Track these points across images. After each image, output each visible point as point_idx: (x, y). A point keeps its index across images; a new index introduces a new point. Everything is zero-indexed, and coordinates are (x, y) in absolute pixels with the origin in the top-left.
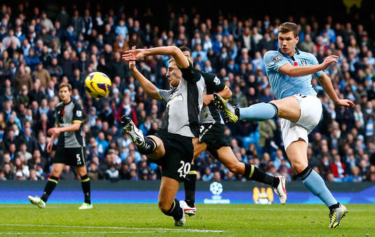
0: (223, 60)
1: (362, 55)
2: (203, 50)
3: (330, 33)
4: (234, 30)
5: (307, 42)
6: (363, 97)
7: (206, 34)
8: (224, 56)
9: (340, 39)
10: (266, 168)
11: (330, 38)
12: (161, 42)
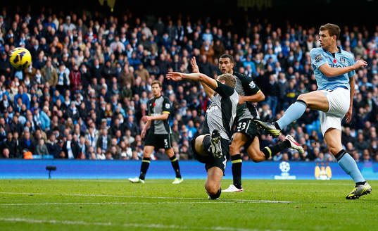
0: (290, 61)
2: (274, 53)
4: (300, 36)
5: (359, 47)
7: (277, 40)
8: (292, 58)
10: (325, 150)
12: (239, 46)
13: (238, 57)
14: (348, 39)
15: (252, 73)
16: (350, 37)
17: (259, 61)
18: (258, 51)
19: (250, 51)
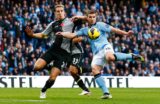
0: (45, 17)
1: (112, 15)
2: (35, 13)
3: (97, 4)
4: (50, 3)
5: (86, 9)
6: (113, 35)
7: (37, 5)
8: (46, 15)
9: (102, 7)
10: (65, 70)
11: (96, 6)
12: (15, 8)
13: (14, 15)
14: (79, 4)
15: (22, 24)
16: (80, 3)
17: (26, 18)
18: (26, 11)
19: (21, 11)
